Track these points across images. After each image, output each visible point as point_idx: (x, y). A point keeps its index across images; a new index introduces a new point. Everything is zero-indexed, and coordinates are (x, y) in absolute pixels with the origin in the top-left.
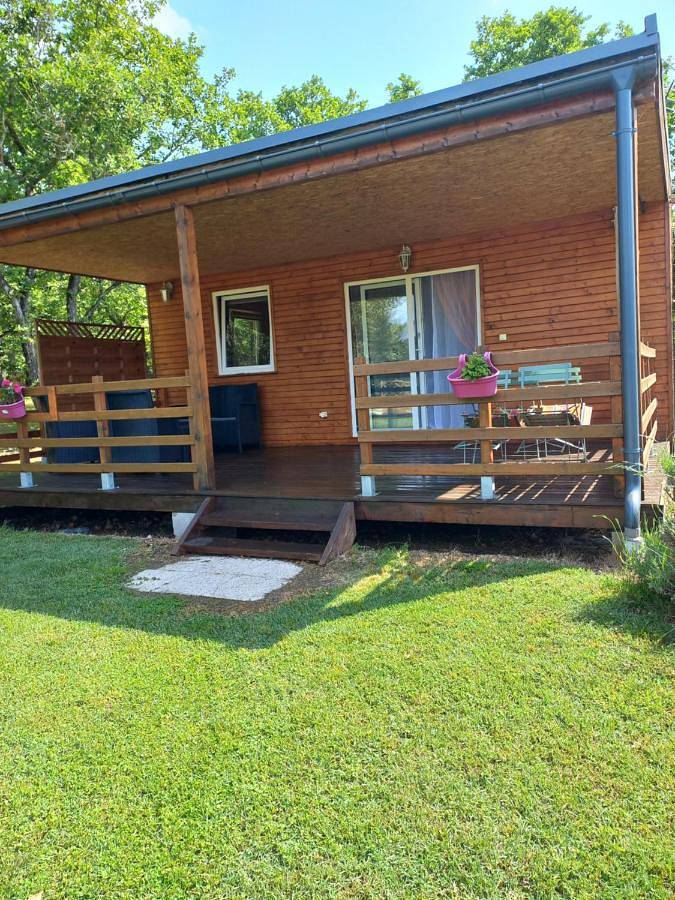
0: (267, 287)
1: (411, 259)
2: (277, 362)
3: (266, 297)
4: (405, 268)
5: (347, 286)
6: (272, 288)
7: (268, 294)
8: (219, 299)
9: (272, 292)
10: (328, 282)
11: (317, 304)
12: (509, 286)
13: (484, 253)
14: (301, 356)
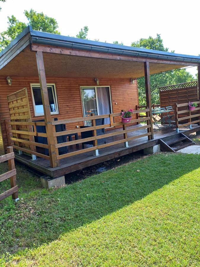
0: (54, 84)
10: (76, 85)
11: (72, 92)
12: (116, 92)
13: (111, 83)
14: (68, 108)
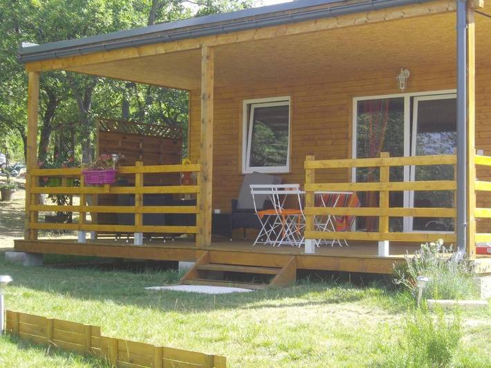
0: (288, 98)
1: (408, 81)
2: (292, 164)
3: (288, 106)
4: (403, 88)
5: (355, 100)
6: (293, 98)
7: (289, 103)
8: (249, 106)
9: (293, 102)
